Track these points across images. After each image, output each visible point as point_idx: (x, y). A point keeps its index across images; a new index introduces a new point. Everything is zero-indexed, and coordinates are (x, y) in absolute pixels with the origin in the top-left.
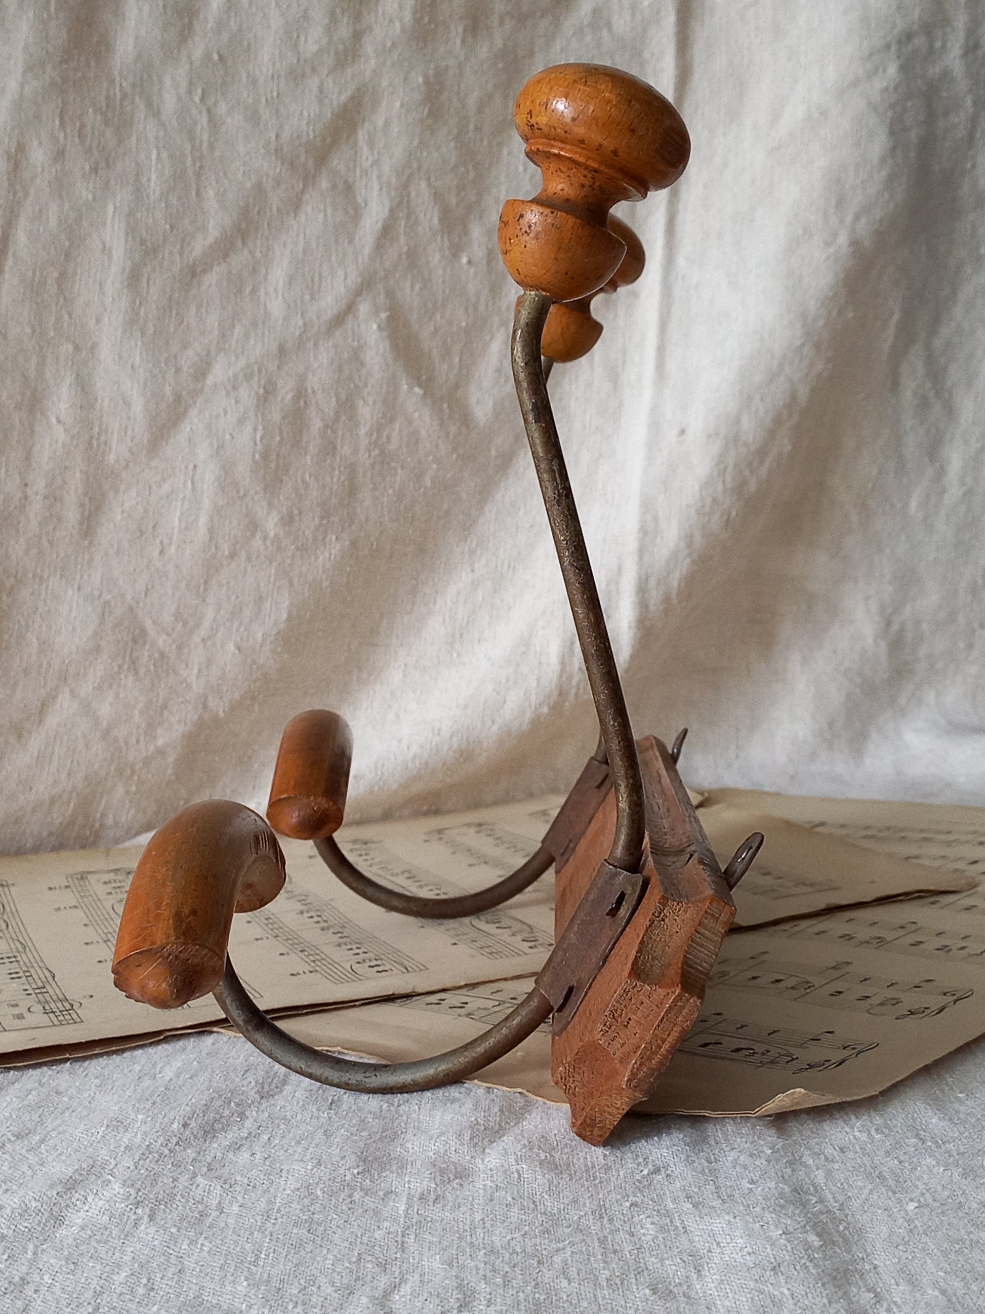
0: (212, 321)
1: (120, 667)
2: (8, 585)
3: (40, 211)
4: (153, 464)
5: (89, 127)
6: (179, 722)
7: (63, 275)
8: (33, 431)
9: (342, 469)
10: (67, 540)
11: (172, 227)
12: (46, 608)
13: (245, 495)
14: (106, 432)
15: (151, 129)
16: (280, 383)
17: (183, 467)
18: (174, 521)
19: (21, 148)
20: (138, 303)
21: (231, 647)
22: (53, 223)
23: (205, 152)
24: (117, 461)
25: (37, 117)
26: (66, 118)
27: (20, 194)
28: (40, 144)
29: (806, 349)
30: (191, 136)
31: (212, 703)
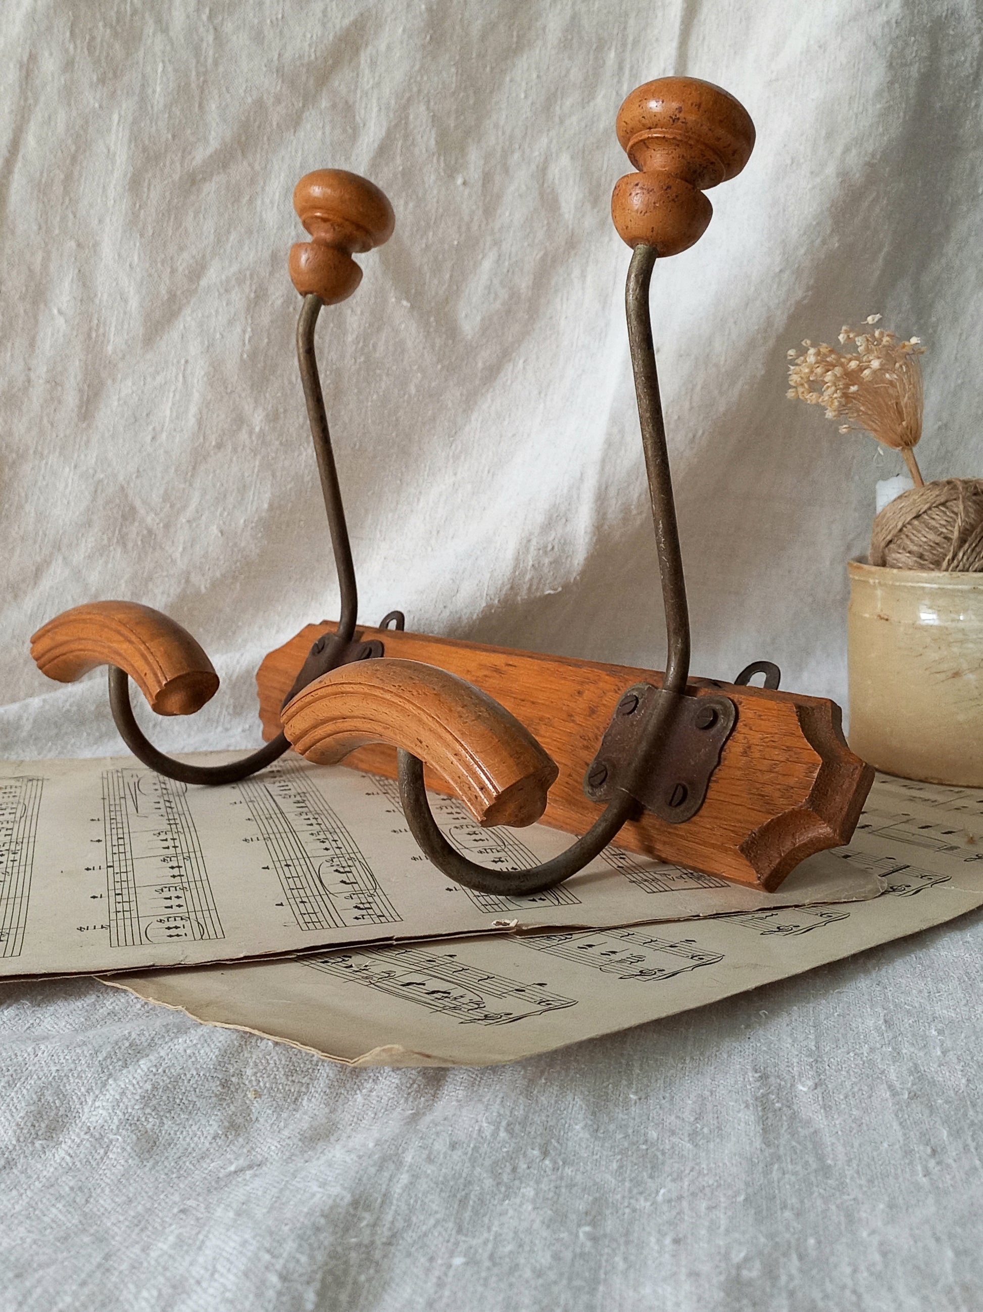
0: (209, 226)
1: (109, 539)
2: (10, 460)
3: (50, 117)
4: (148, 357)
5: (99, 40)
6: (163, 593)
7: (68, 178)
8: (37, 321)
9: (328, 373)
10: (67, 422)
11: (174, 137)
12: (44, 483)
13: (232, 392)
14: (104, 324)
15: (159, 44)
16: (272, 289)
17: (175, 361)
18: (166, 411)
19: (33, 57)
20: (138, 205)
21: (214, 530)
22: (61, 128)
23: (209, 67)
24: (114, 352)
25: (49, 29)
26: (77, 31)
27: (31, 101)
28: (51, 54)
29: (785, 276)
30: (197, 51)
31: (195, 578)
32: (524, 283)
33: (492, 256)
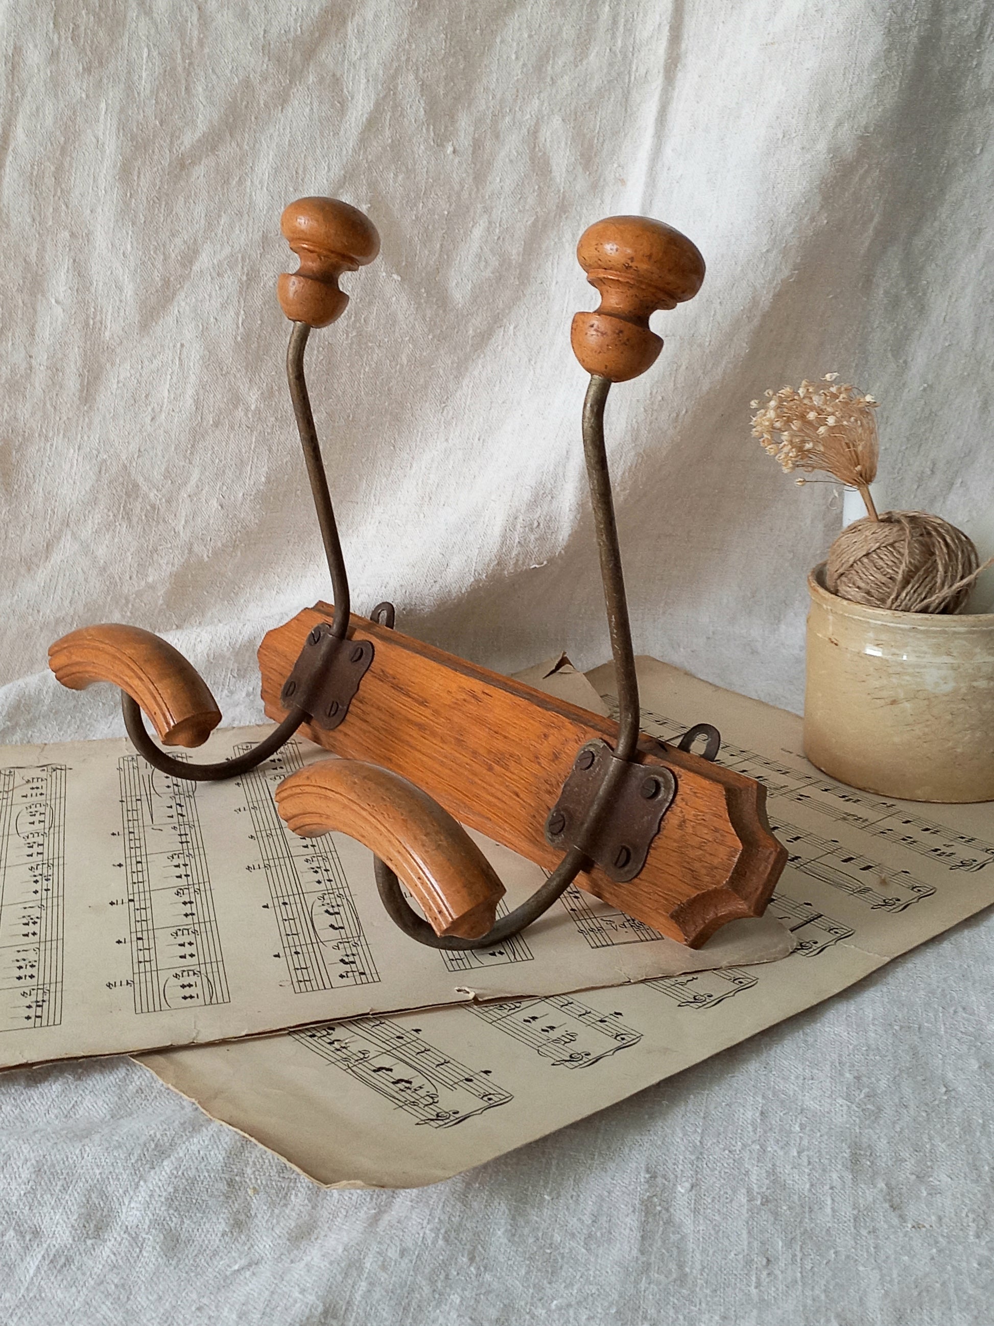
0: (199, 210)
3: (37, 110)
4: (145, 341)
5: (82, 29)
6: (168, 563)
7: (59, 170)
8: (35, 311)
11: (161, 123)
14: (101, 312)
15: (143, 28)
17: (171, 345)
18: (164, 392)
19: (18, 50)
20: (129, 194)
21: (214, 503)
23: (195, 50)
24: (112, 338)
27: (18, 94)
28: (36, 46)
29: (772, 255)
30: (182, 33)
31: (198, 549)
32: (514, 251)
33: (483, 223)
